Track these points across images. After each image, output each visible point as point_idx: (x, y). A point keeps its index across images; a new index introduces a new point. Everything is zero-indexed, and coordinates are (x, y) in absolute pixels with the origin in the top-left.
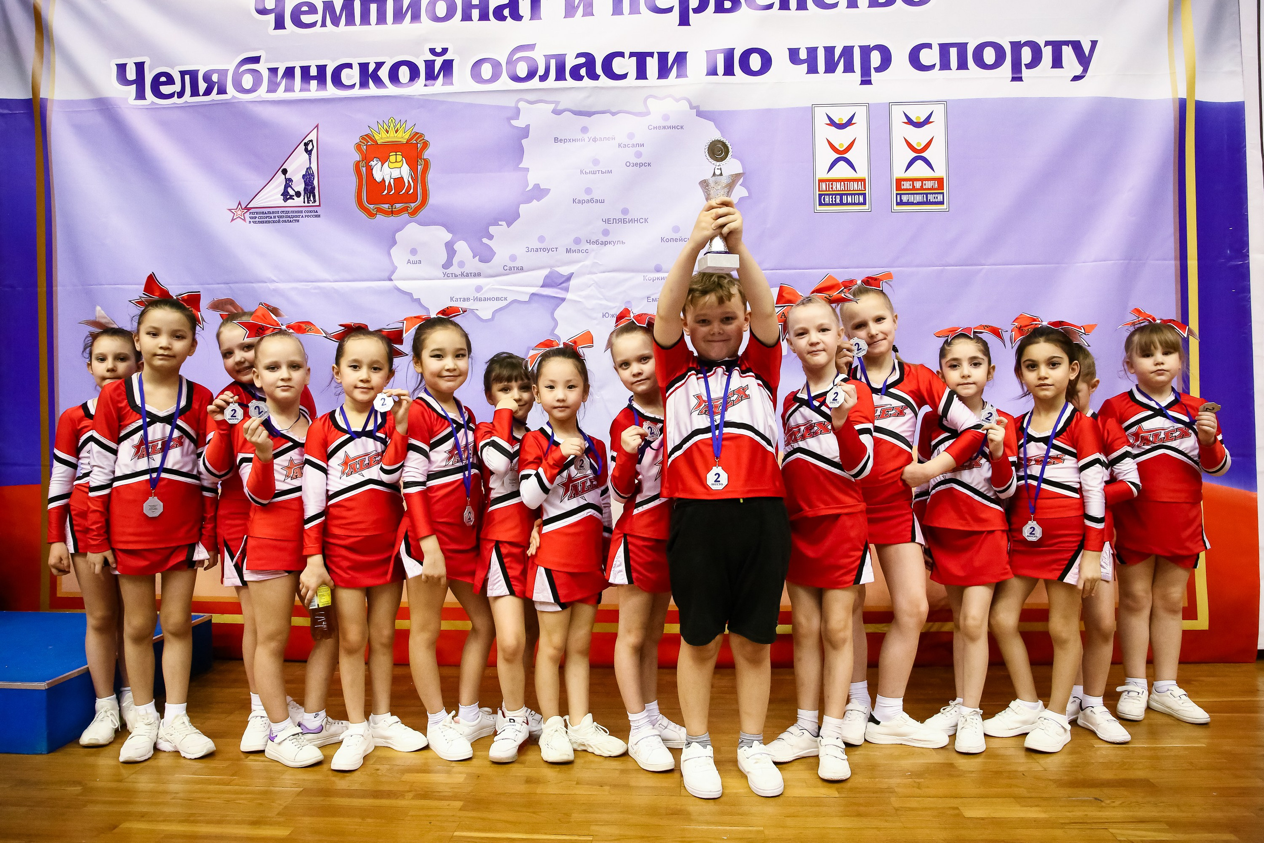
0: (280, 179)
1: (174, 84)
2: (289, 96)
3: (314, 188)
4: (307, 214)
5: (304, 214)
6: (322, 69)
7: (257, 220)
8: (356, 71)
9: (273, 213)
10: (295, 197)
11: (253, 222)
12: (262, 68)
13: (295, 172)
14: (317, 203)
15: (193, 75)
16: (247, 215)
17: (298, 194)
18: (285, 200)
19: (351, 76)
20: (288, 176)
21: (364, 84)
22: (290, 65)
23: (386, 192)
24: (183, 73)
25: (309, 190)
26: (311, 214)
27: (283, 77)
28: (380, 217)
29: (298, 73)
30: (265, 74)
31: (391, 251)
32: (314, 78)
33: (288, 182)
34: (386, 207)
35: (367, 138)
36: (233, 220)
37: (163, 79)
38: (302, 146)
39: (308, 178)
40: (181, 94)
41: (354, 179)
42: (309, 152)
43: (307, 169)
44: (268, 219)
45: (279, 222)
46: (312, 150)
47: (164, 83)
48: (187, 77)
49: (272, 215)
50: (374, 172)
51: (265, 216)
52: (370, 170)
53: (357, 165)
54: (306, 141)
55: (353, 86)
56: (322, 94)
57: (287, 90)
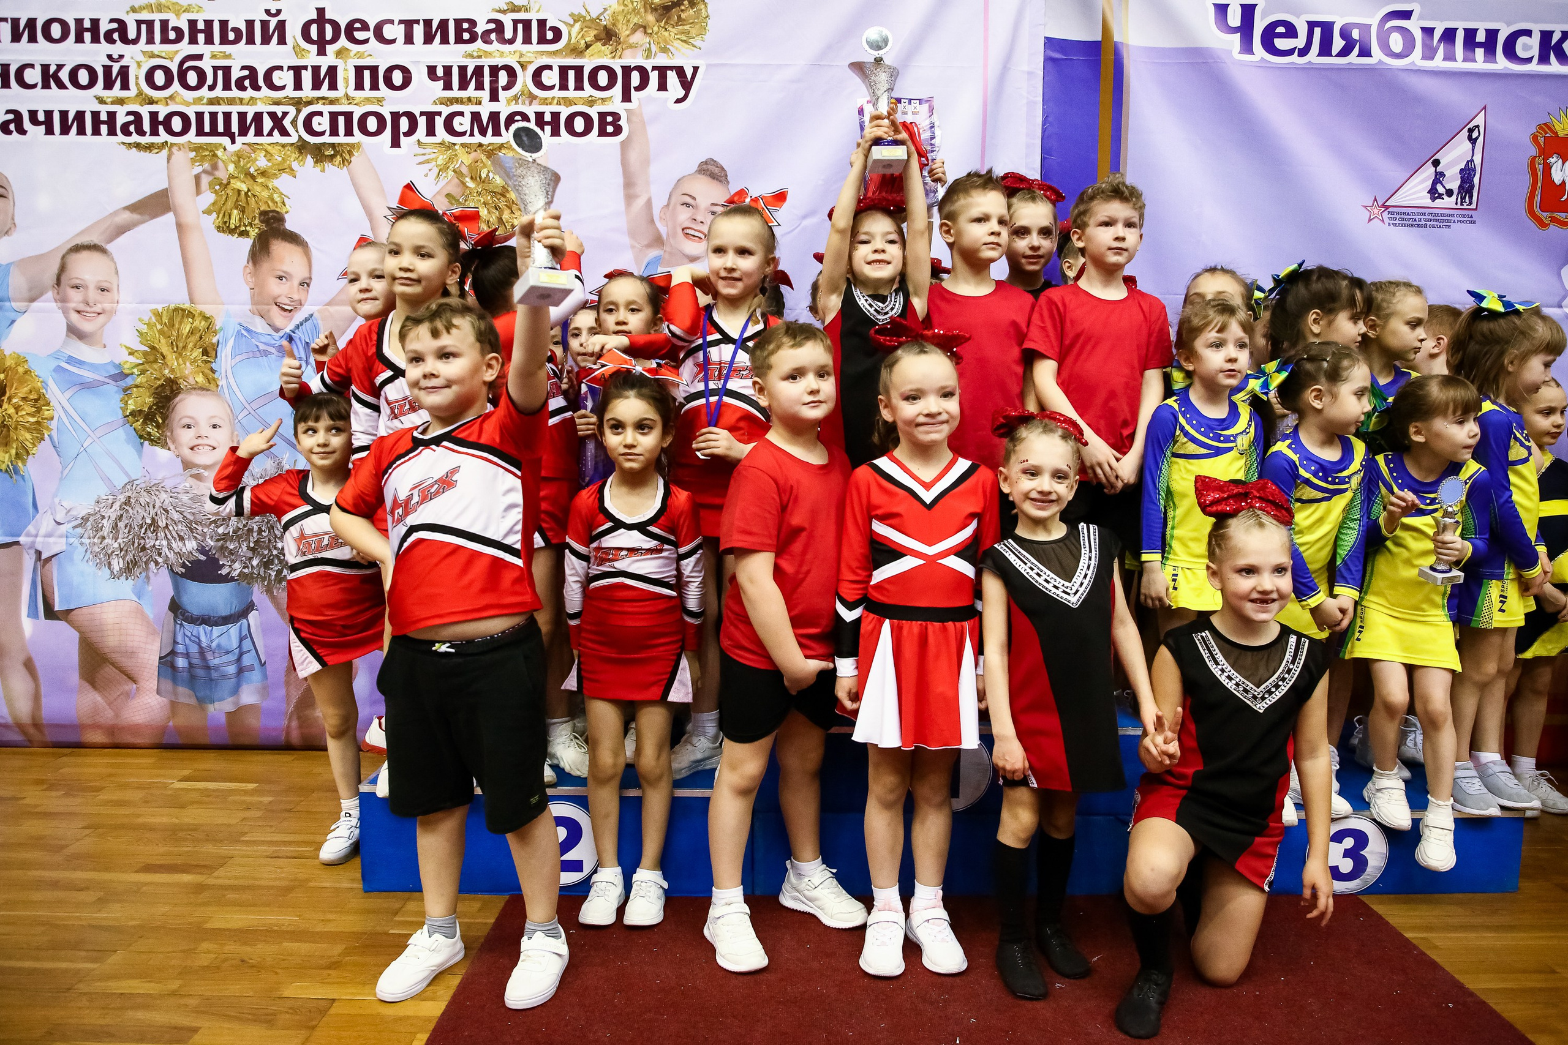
0: (1429, 171)
1: (1296, 37)
2: (1449, 65)
3: (1473, 187)
4: (1459, 219)
5: (1456, 219)
6: (1492, 34)
7: (1397, 222)
8: (1535, 41)
9: (1418, 214)
10: (1445, 197)
11: (1394, 225)
12: (1413, 26)
13: (1451, 165)
14: (1474, 206)
15: (1327, 28)
16: (1385, 215)
17: (1450, 193)
18: (1433, 199)
19: (1528, 47)
20: (1439, 169)
21: (1544, 59)
22: (1451, 25)
23: (1565, 197)
24: (1312, 25)
25: (1466, 188)
26: (1463, 219)
27: (1440, 40)
28: (1553, 228)
29: (1460, 37)
30: (1418, 35)
31: (1564, 271)
32: (1480, 45)
33: (1439, 177)
34: (1562, 216)
35: (1546, 127)
36: (1370, 220)
37: (1281, 29)
38: (1465, 133)
39: (1467, 174)
40: (1303, 52)
41: (1527, 180)
42: (1473, 141)
43: (1468, 162)
44: (1410, 222)
45: (1426, 226)
46: (1477, 138)
47: (1281, 35)
48: (1317, 31)
49: (1417, 217)
50: (1553, 171)
51: (1408, 217)
52: (1548, 168)
53: (1533, 160)
54: (1471, 126)
55: (1529, 60)
56: (1490, 67)
57: (1445, 59)
